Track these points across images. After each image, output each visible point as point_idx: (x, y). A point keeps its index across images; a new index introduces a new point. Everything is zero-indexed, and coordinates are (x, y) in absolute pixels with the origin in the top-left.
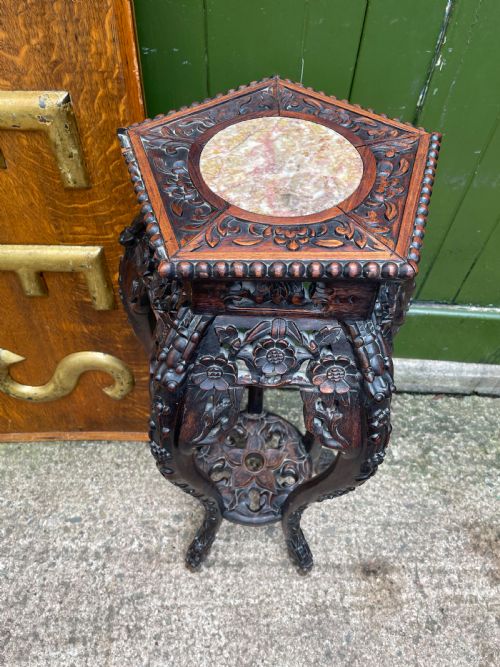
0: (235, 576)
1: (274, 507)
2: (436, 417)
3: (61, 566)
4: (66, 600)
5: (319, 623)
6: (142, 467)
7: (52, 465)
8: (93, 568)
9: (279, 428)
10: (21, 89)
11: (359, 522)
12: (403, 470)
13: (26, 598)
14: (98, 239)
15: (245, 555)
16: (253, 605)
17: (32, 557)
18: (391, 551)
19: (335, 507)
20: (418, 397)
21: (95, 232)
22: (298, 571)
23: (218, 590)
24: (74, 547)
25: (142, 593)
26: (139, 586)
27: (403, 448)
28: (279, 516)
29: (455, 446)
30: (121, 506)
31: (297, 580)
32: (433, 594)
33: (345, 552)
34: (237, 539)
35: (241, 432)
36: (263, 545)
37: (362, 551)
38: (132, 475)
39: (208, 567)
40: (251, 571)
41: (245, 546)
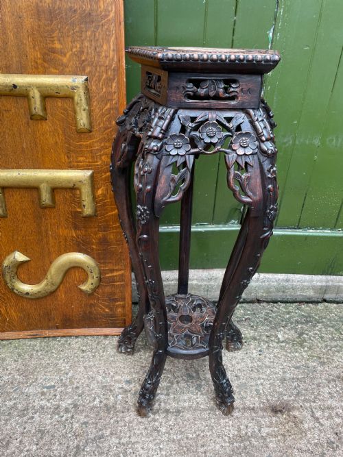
0: (176, 419)
1: (203, 344)
2: (303, 315)
3: (38, 419)
4: (41, 443)
5: (245, 448)
6: (101, 351)
7: (35, 352)
8: (64, 419)
9: (201, 302)
10: (64, 74)
11: (263, 379)
12: (287, 346)
13: (8, 443)
14: (92, 166)
15: (182, 404)
16: (191, 438)
17: (15, 413)
18: (290, 396)
20: (289, 304)
21: (90, 160)
23: (163, 430)
24: (49, 405)
25: (102, 435)
26: (100, 430)
27: (285, 333)
28: (208, 349)
29: (319, 331)
30: (86, 376)
31: (224, 419)
32: (327, 423)
33: (257, 399)
34: (174, 394)
35: (175, 305)
36: (195, 397)
37: (269, 398)
38: (94, 356)
39: (154, 414)
40: (188, 415)
41: (181, 398)
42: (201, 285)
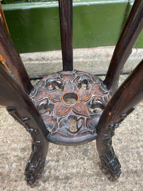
0: (64, 187)
1: (90, 128)
9: (86, 79)
15: (70, 170)
19: (125, 133)
22: (109, 178)
28: (95, 134)
31: (109, 185)
33: (138, 161)
34: (64, 160)
35: (60, 82)
36: (82, 162)
39: (44, 182)
40: (76, 182)
41: (70, 164)
42: (87, 62)
